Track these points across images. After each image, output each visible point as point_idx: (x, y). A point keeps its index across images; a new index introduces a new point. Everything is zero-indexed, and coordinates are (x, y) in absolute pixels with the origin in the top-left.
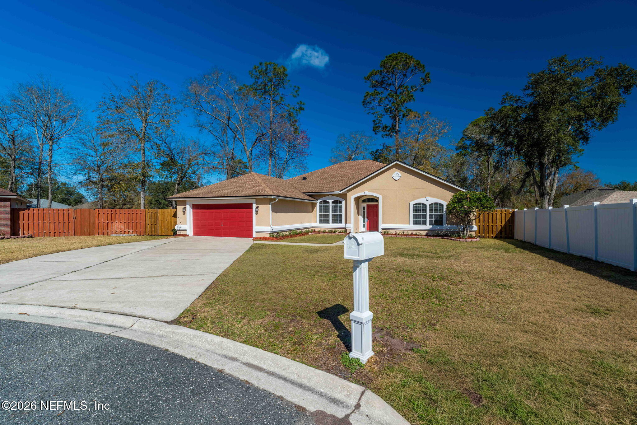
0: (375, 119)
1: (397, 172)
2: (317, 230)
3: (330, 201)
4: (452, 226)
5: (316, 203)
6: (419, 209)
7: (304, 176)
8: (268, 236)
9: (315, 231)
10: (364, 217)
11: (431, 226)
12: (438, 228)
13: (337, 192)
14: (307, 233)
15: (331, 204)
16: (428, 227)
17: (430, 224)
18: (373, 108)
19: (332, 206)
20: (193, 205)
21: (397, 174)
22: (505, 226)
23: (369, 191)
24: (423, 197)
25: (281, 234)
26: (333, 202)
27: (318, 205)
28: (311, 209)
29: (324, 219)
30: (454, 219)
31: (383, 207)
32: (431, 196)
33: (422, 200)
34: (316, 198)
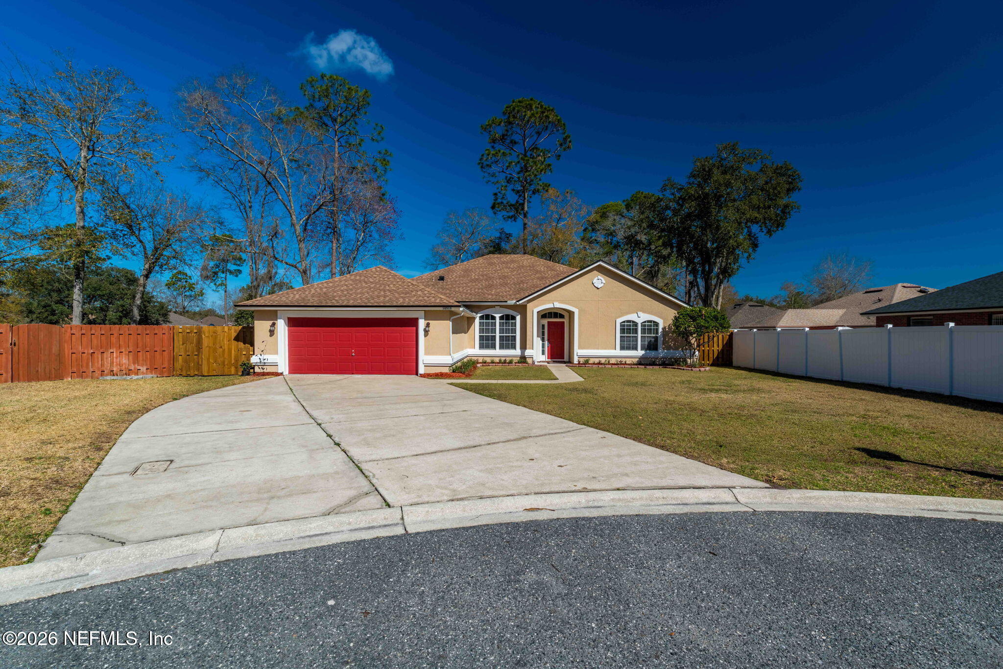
0: (497, 191)
1: (599, 277)
3: (497, 316)
4: (670, 351)
5: (474, 318)
6: (628, 328)
7: (441, 275)
8: (446, 370)
10: (543, 340)
11: (643, 352)
12: (653, 354)
13: (512, 303)
15: (498, 321)
16: (640, 353)
17: (642, 349)
18: (493, 175)
19: (500, 323)
20: (290, 319)
21: (600, 280)
22: (722, 350)
23: (561, 302)
24: (633, 313)
26: (501, 318)
27: (477, 321)
28: (466, 326)
29: (487, 342)
30: (671, 342)
31: (580, 326)
32: (644, 312)
33: (632, 317)
34: (474, 310)
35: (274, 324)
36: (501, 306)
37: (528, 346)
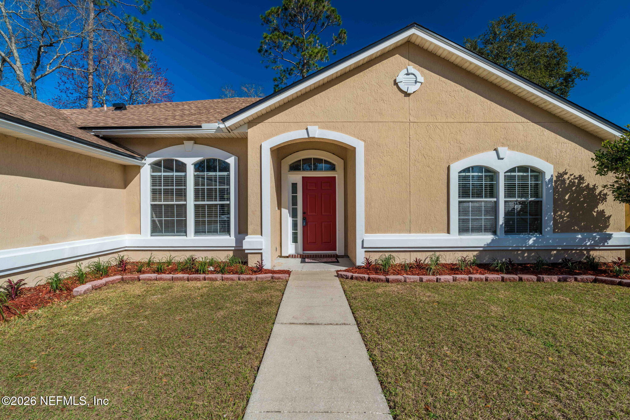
1: (411, 70)
2: (137, 258)
3: (190, 162)
5: (138, 169)
6: (477, 184)
10: (294, 214)
11: (510, 238)
12: (531, 240)
13: (210, 127)
15: (191, 172)
16: (503, 239)
17: (507, 231)
19: (196, 177)
21: (410, 74)
23: (324, 125)
26: (199, 167)
27: (145, 174)
29: (168, 220)
31: (368, 179)
32: (512, 148)
33: (486, 159)
34: (139, 149)
36: (196, 140)
37: (250, 228)
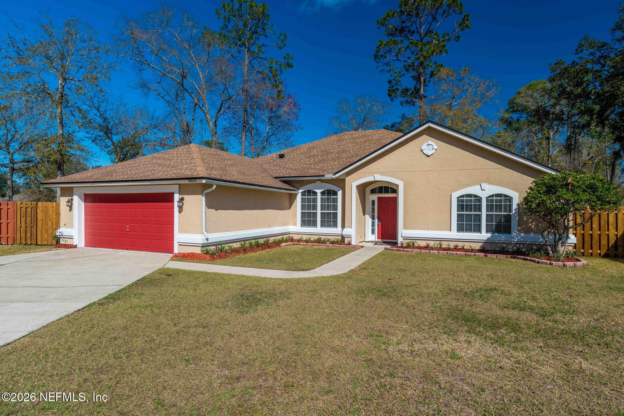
0: (392, 78)
1: (430, 142)
2: (296, 237)
3: (319, 191)
4: (527, 235)
5: (296, 195)
6: (468, 205)
7: (282, 153)
8: (198, 251)
9: (292, 240)
10: (373, 218)
11: (489, 235)
12: (503, 237)
13: (329, 176)
14: (278, 244)
15: (319, 196)
16: (484, 235)
17: (487, 231)
18: (387, 64)
19: (322, 199)
20: (86, 195)
23: (383, 174)
24: (474, 185)
25: (226, 247)
26: (323, 193)
27: (299, 198)
28: (287, 203)
29: (308, 219)
30: (531, 222)
31: (405, 202)
32: (490, 183)
33: (474, 190)
34: (296, 185)
35: (72, 200)
36: (322, 181)
37: (347, 224)
